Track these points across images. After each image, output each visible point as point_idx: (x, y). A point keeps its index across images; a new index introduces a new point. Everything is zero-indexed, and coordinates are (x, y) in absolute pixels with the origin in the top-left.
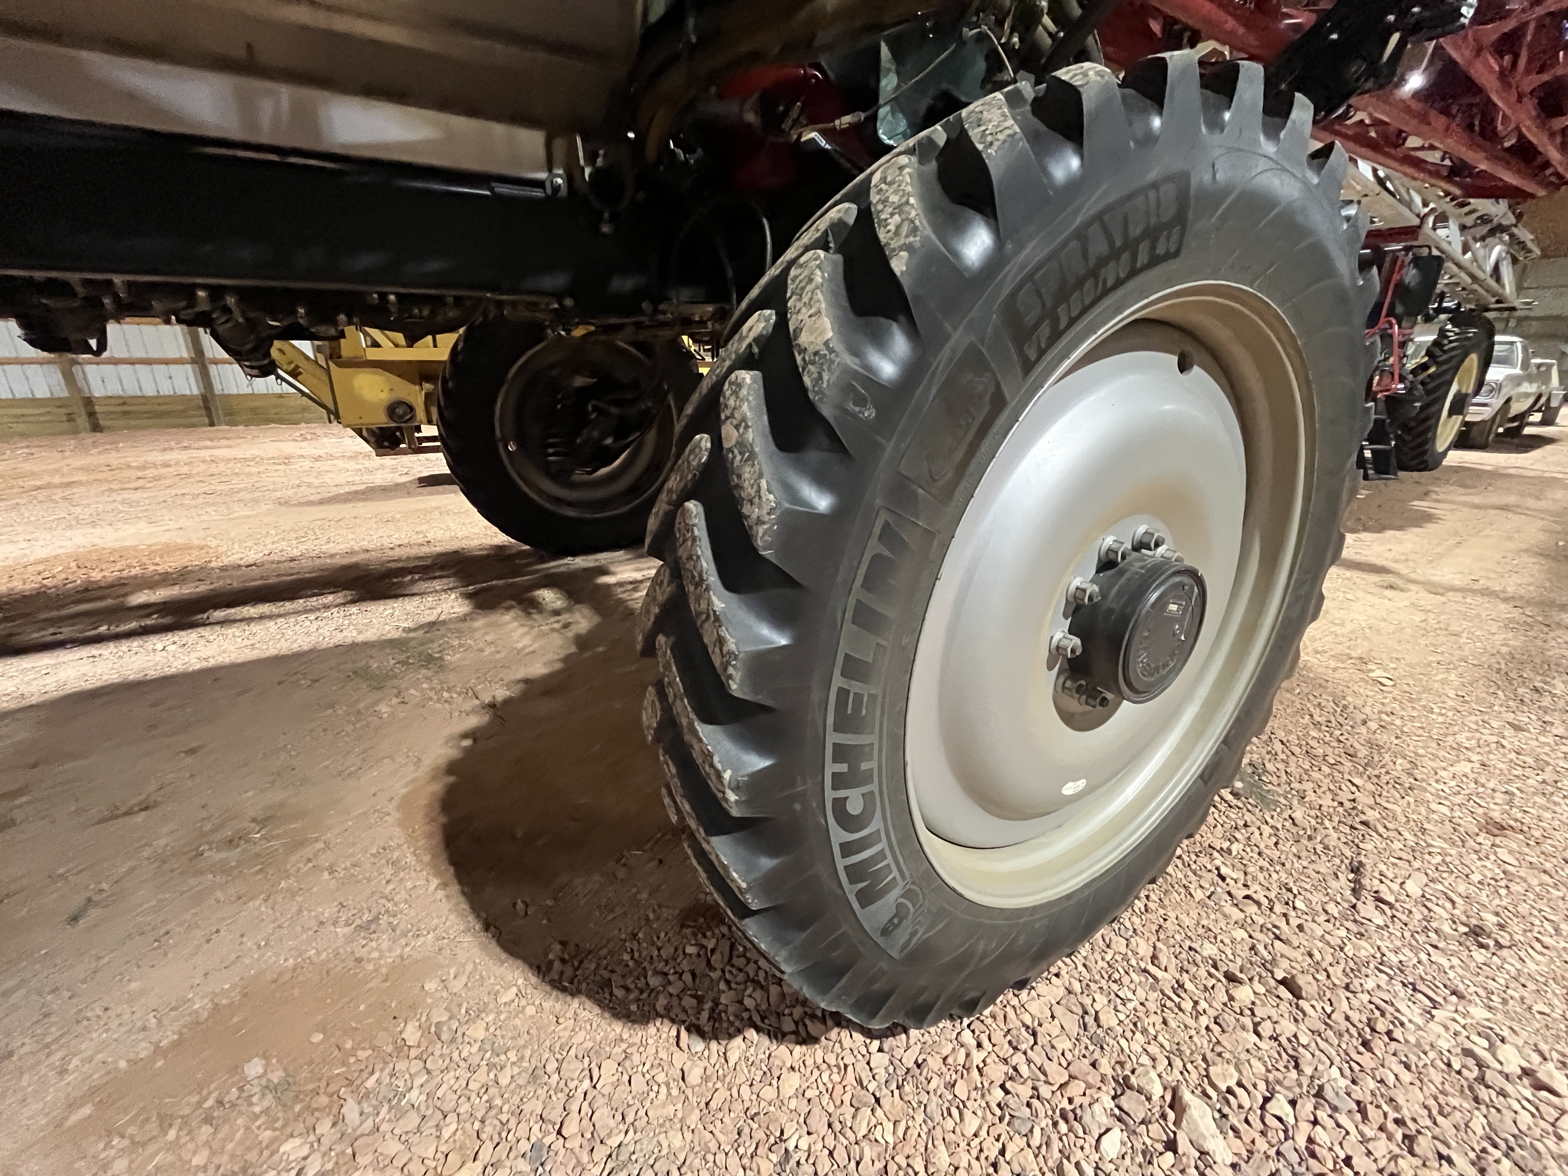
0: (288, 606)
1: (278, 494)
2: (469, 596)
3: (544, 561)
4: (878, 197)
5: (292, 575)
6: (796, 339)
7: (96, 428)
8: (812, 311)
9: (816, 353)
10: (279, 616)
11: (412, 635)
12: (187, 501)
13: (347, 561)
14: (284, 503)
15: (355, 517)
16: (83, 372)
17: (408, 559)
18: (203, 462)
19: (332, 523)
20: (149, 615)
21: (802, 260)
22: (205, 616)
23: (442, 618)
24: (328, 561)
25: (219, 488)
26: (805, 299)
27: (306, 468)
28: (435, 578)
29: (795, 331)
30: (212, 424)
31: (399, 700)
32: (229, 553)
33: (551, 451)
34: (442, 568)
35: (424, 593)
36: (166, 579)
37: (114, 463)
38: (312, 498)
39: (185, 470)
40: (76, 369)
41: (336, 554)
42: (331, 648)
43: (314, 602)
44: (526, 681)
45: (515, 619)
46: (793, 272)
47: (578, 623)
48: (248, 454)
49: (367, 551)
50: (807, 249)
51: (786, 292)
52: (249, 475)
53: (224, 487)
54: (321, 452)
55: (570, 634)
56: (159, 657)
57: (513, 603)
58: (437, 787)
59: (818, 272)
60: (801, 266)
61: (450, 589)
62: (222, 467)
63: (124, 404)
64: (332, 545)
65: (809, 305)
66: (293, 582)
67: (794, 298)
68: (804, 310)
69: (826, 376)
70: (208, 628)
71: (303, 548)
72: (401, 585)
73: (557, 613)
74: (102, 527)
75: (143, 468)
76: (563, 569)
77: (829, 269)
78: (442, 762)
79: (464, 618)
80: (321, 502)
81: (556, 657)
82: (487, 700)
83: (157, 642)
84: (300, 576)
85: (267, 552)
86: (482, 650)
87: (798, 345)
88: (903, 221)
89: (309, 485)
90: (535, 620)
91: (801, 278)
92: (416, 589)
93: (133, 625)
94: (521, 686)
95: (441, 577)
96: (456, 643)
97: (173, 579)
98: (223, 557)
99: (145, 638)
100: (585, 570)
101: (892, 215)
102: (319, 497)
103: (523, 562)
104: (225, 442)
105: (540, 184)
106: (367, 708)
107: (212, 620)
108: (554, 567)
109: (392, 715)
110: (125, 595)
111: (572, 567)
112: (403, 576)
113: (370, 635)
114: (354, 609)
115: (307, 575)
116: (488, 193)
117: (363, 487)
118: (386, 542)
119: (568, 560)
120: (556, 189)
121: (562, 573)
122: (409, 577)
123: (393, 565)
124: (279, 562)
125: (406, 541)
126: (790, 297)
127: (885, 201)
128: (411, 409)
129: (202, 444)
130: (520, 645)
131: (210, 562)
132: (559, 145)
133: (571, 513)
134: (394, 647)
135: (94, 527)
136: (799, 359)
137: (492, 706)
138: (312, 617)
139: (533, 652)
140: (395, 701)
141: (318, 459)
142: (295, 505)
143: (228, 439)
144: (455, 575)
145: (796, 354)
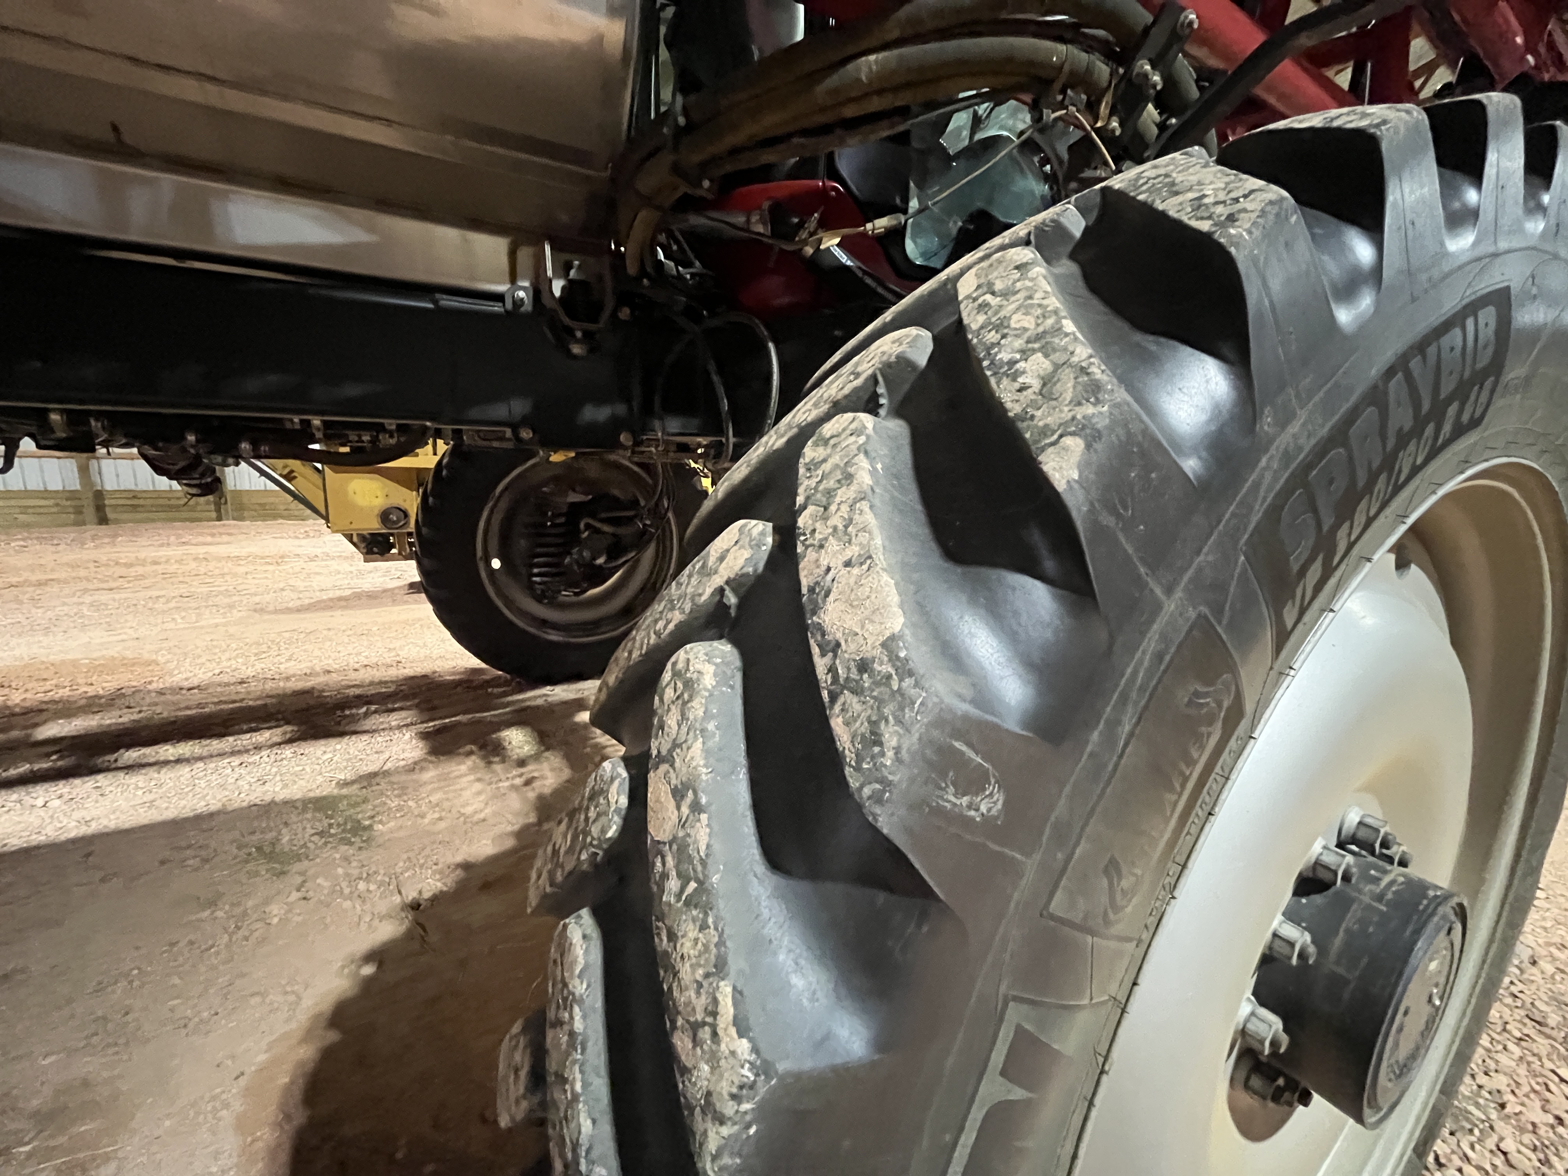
0: (216, 745)
1: (257, 599)
2: (425, 736)
3: (521, 691)
4: (981, 319)
5: (234, 702)
6: (814, 613)
7: (103, 520)
8: (853, 551)
9: (864, 666)
10: (201, 758)
11: (345, 791)
12: (159, 606)
13: (300, 685)
14: (260, 610)
15: (329, 629)
16: (99, 467)
17: (372, 683)
18: (195, 559)
19: (302, 636)
20: (48, 755)
21: (828, 429)
22: (112, 757)
23: (389, 765)
24: (281, 684)
25: (199, 590)
26: (836, 521)
27: (297, 569)
28: (393, 710)
29: (811, 590)
30: (219, 519)
31: (300, 895)
32: (176, 672)
33: (536, 571)
34: (406, 698)
35: (374, 731)
36: (93, 705)
37: (104, 558)
38: (290, 605)
39: (172, 568)
40: (93, 463)
41: (294, 676)
42: (242, 809)
43: (246, 740)
44: (466, 866)
45: (473, 770)
46: (810, 452)
47: (543, 777)
48: (244, 552)
49: (329, 672)
50: (838, 408)
51: (795, 494)
52: (235, 575)
53: (205, 589)
54: (318, 551)
55: (532, 795)
56: (33, 819)
57: (474, 747)
58: (307, 1053)
59: (862, 462)
60: (826, 442)
61: (407, 725)
62: (212, 565)
63: (134, 497)
64: (292, 663)
65: (844, 534)
66: (233, 712)
67: (811, 509)
68: (833, 545)
69: (890, 736)
70: (110, 775)
71: (259, 666)
72: (355, 719)
73: (522, 763)
74: (54, 635)
75: (129, 565)
76: (540, 702)
77: (884, 451)
78: (326, 1005)
79: (413, 768)
80: (298, 610)
81: (510, 828)
82: (411, 895)
83: (41, 793)
84: (243, 704)
85: (217, 671)
86: (423, 816)
87: (820, 628)
88: (1057, 367)
89: (294, 589)
90: (494, 772)
91: (827, 467)
92: (368, 724)
93: (24, 768)
94: (459, 872)
95: (401, 709)
96: (393, 804)
97: (101, 705)
98: (167, 678)
99: (30, 788)
100: (565, 703)
101: (1025, 354)
102: (299, 603)
103: (496, 690)
104: (225, 538)
105: (499, 298)
106: (256, 907)
107: (120, 764)
108: (529, 699)
109: (284, 921)
110: (36, 725)
111: (550, 699)
112: (358, 707)
113: (296, 791)
114: (288, 752)
115: (251, 703)
116: (431, 306)
117: (348, 593)
118: (352, 662)
119: (547, 690)
120: (518, 303)
121: (538, 707)
122: (364, 709)
123: (352, 692)
124: (227, 685)
125: (375, 660)
126: (804, 507)
127: (1001, 326)
128: (406, 515)
129: (201, 539)
130: (469, 810)
131: (150, 683)
132: (525, 254)
133: (554, 637)
134: (317, 809)
135: (46, 635)
136: (821, 664)
137: (415, 906)
138: (236, 761)
139: (484, 820)
140: (295, 895)
141: (313, 559)
142: (270, 613)
143: (230, 534)
144: (417, 706)
145: (816, 650)
